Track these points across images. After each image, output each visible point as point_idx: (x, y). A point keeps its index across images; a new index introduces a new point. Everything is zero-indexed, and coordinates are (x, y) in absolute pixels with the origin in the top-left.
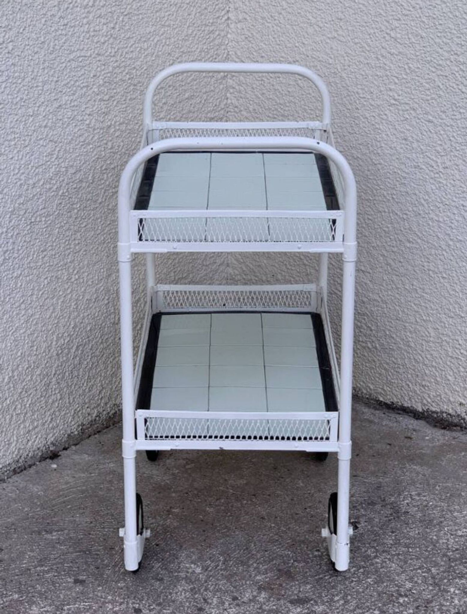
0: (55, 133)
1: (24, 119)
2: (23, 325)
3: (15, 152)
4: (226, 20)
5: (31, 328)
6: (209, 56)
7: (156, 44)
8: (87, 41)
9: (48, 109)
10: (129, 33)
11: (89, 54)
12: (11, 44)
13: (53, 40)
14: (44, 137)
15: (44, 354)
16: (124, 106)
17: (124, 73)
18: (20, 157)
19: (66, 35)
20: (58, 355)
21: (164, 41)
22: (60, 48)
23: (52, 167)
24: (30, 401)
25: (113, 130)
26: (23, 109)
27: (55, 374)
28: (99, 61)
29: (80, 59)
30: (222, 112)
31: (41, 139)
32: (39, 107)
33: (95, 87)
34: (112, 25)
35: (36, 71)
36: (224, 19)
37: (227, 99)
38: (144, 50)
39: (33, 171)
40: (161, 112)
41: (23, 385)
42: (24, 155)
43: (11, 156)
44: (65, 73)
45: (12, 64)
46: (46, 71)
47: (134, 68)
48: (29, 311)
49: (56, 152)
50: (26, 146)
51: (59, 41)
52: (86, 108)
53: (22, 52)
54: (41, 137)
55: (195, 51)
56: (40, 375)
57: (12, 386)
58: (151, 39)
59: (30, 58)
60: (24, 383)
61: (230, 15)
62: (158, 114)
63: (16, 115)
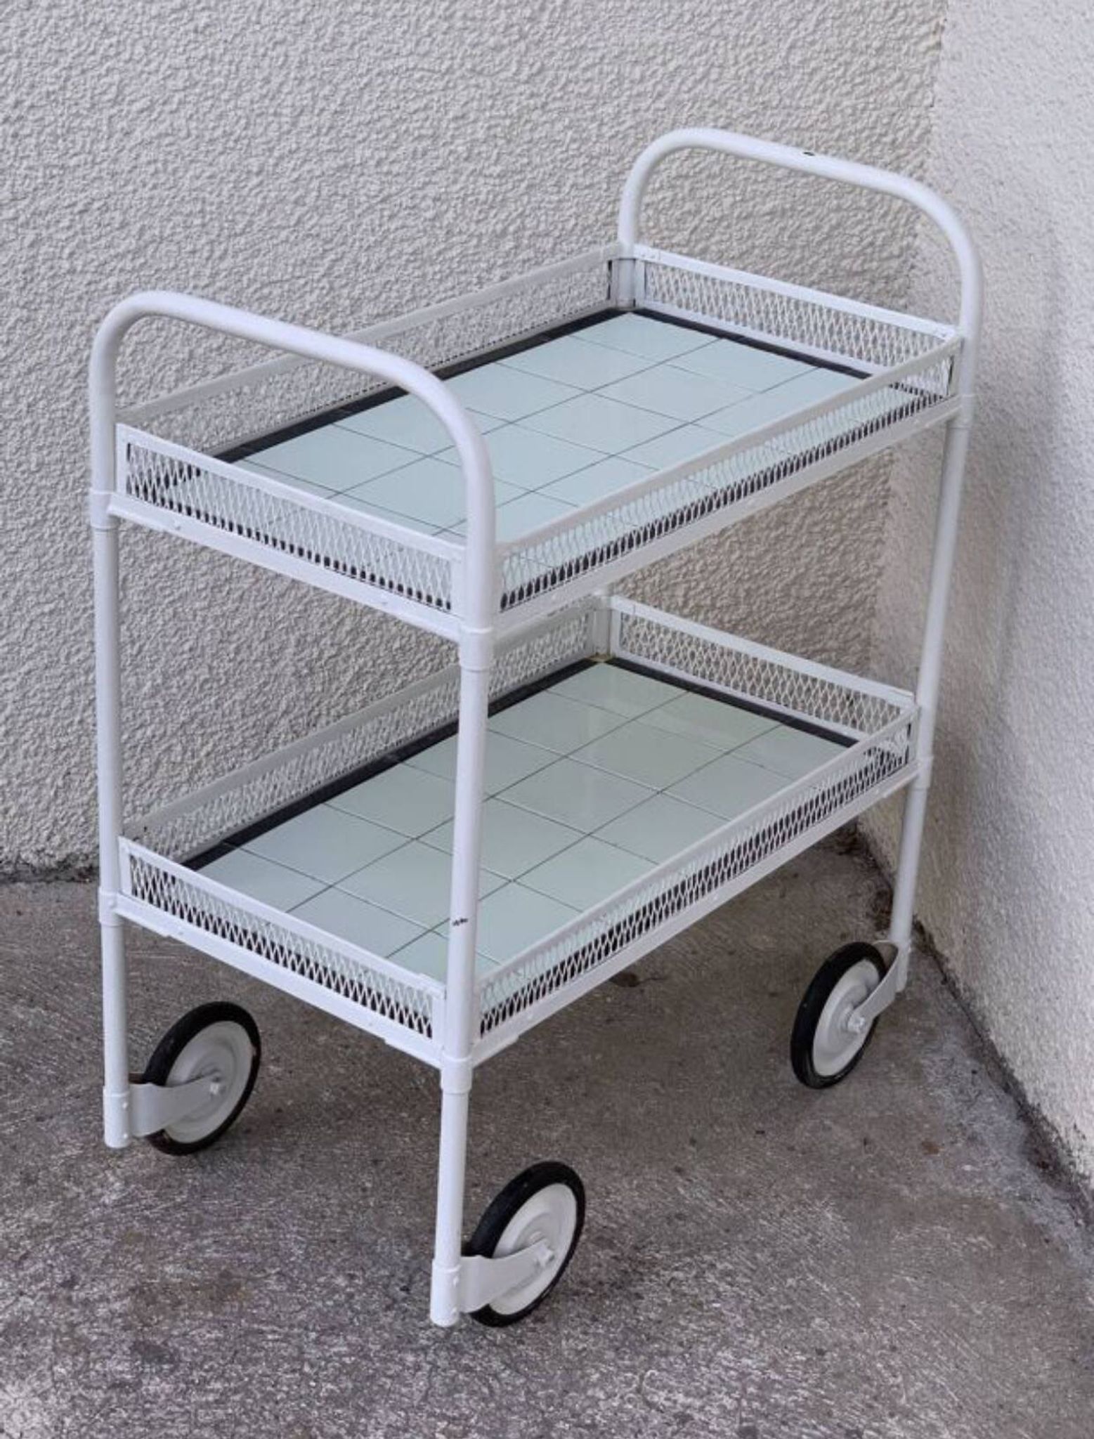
0: (327, 220)
1: (233, 177)
2: (204, 594)
3: (203, 241)
4: (929, 48)
5: (224, 604)
6: (859, 126)
7: (672, 76)
8: (440, 37)
9: (307, 167)
10: (585, 38)
11: (444, 67)
12: (206, 13)
13: (333, 22)
14: (292, 223)
15: (259, 665)
16: (555, 198)
17: (559, 126)
18: (217, 254)
19: (375, 16)
20: (297, 674)
21: (701, 70)
22: (354, 44)
23: (311, 292)
24: (209, 747)
25: (512, 244)
26: (234, 156)
27: (286, 712)
28: (477, 86)
29: (417, 75)
30: (895, 264)
31: (281, 228)
32: (281, 158)
33: (459, 141)
34: (528, 12)
35: (276, 81)
36: (924, 44)
37: (915, 236)
38: (632, 82)
39: (251, 290)
40: (679, 230)
41: (194, 710)
42: (230, 252)
43: (189, 248)
44: (366, 98)
45: (205, 57)
46: (308, 85)
47: (593, 119)
48: (224, 569)
49: (327, 262)
50: (236, 235)
51: (353, 27)
52: (426, 184)
53: (236, 35)
54: (284, 223)
55: (808, 108)
56: (242, 702)
57: (161, 703)
58: (659, 60)
59: (261, 50)
60: (197, 708)
61: (945, 38)
62: (666, 233)
63: (211, 165)
